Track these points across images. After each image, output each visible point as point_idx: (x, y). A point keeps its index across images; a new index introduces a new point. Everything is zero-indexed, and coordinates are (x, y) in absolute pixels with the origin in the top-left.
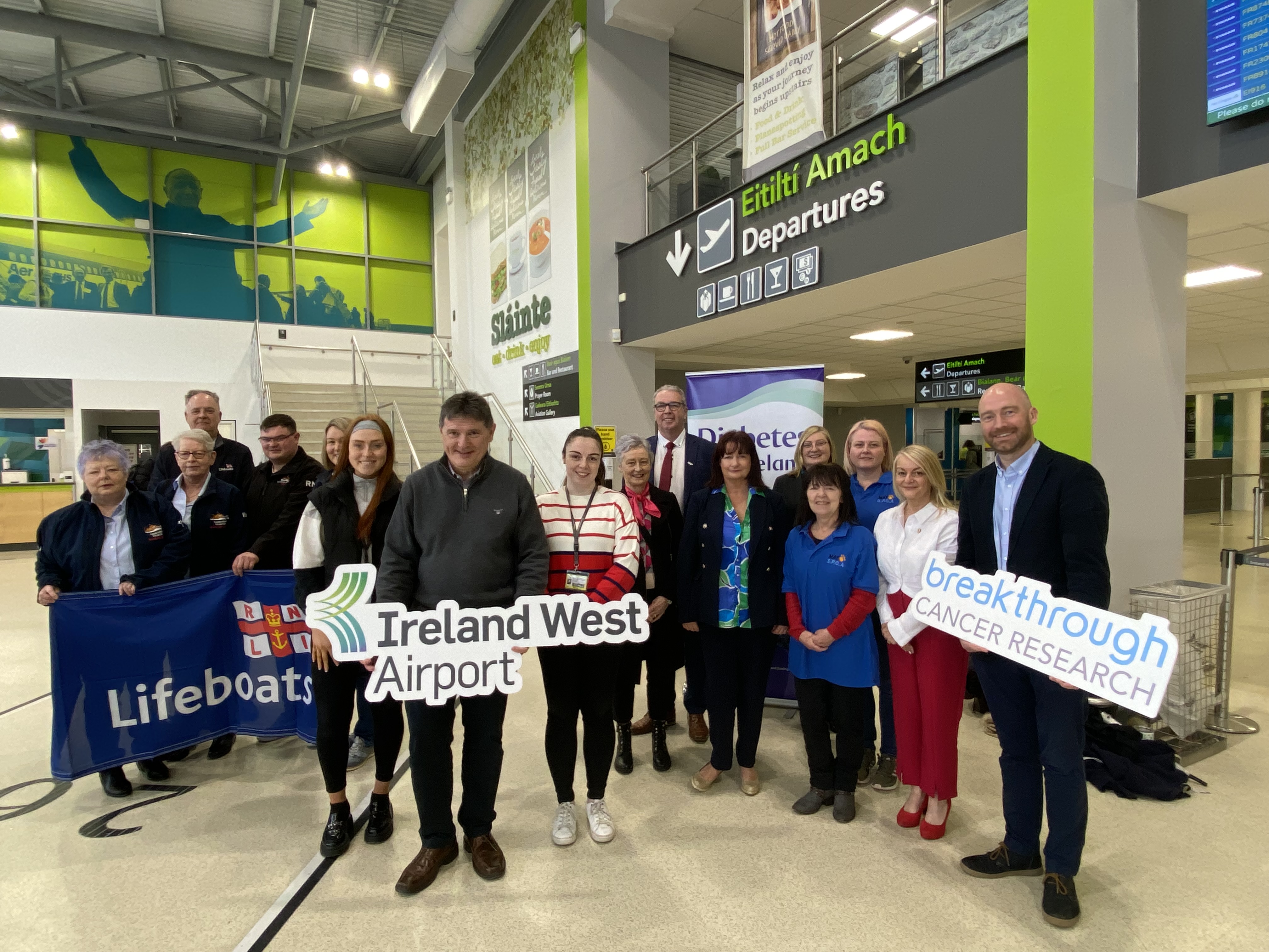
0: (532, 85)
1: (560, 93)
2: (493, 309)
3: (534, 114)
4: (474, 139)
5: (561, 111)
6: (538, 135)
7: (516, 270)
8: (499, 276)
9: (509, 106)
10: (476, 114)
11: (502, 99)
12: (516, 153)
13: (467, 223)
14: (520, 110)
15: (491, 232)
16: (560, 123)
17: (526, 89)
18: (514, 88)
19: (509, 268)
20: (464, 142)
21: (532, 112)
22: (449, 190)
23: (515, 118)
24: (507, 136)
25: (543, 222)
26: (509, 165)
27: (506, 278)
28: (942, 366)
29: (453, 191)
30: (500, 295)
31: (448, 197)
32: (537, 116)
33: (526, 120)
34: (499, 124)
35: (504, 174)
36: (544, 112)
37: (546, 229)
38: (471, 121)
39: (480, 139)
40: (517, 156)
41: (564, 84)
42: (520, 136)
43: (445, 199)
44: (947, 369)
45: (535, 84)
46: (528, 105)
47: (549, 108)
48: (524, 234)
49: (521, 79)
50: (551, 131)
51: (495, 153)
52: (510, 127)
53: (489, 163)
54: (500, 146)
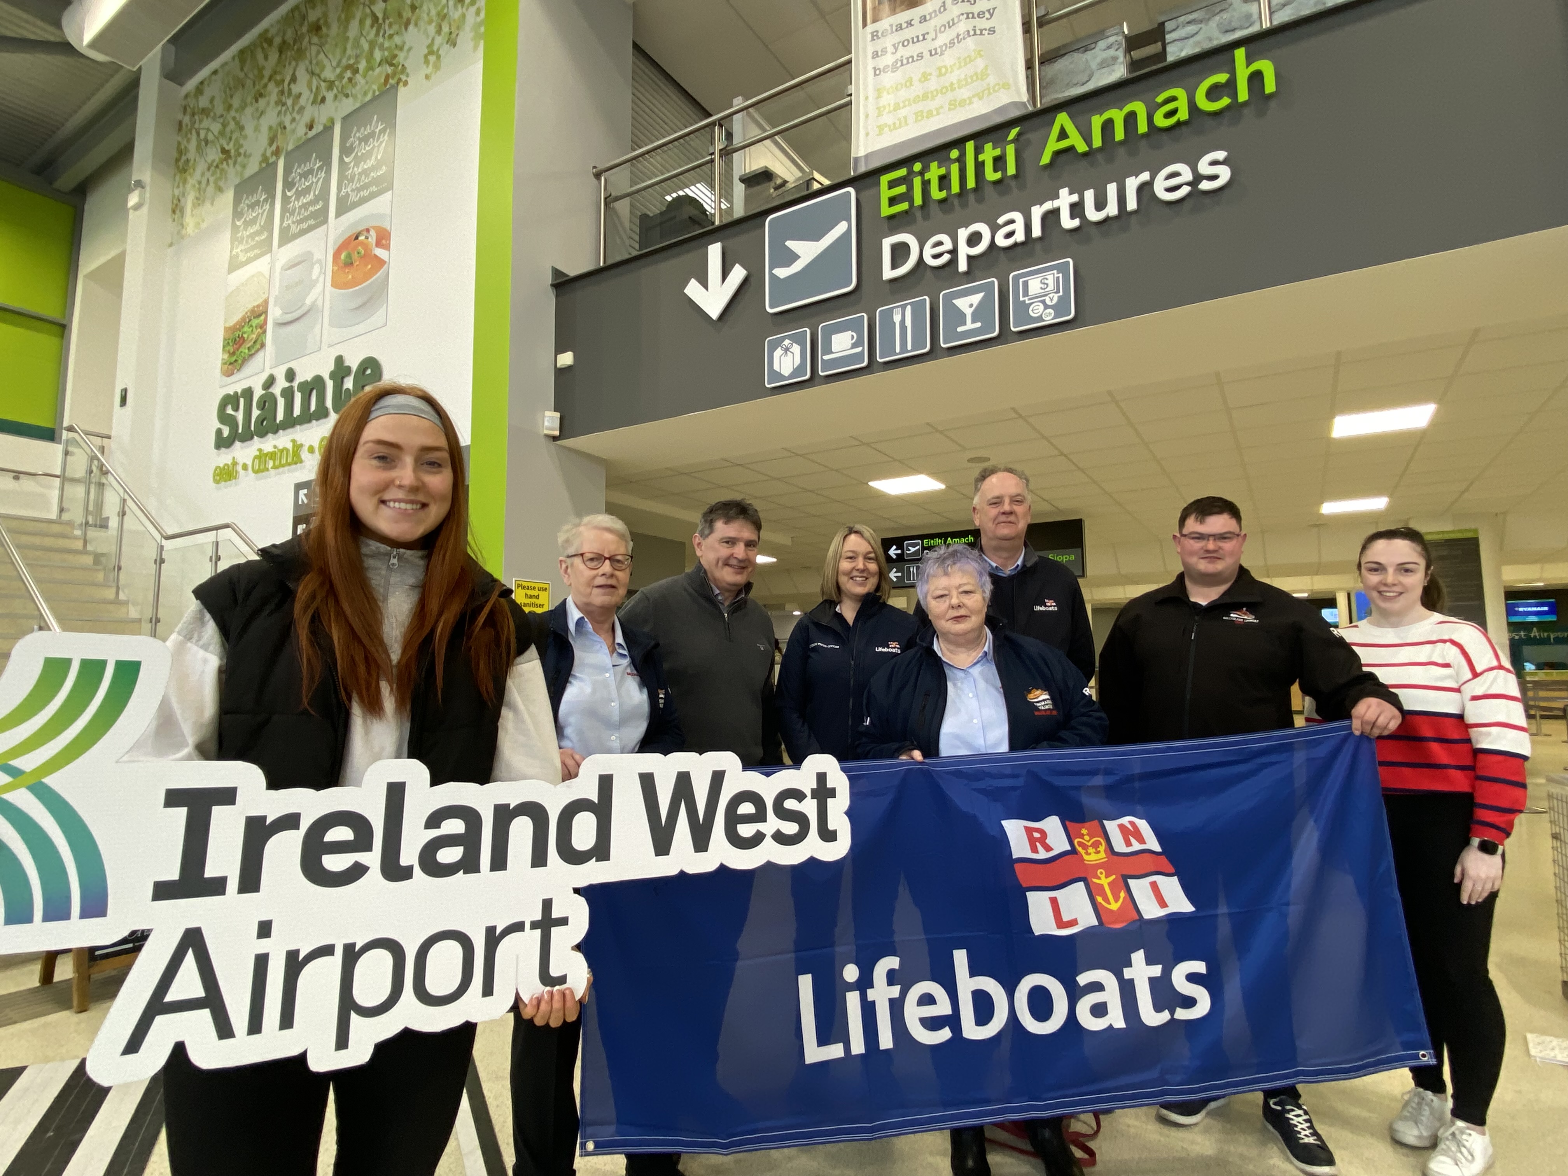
0: (362, 22)
1: (432, 29)
2: (221, 387)
3: (362, 65)
4: (205, 112)
5: (432, 58)
6: (369, 97)
7: (289, 317)
8: (246, 329)
9: (300, 54)
10: (215, 72)
11: (283, 48)
12: (311, 127)
13: (171, 245)
14: (326, 62)
15: (232, 258)
16: (427, 77)
17: (346, 28)
18: (316, 28)
19: (275, 313)
20: (180, 116)
21: (357, 62)
22: (139, 184)
23: (313, 73)
24: (289, 102)
25: (373, 233)
26: (290, 147)
27: (265, 332)
28: (918, 544)
29: (148, 188)
30: (245, 361)
31: (133, 199)
32: (370, 68)
33: (340, 77)
34: (271, 86)
35: (275, 164)
36: (390, 61)
37: (378, 244)
38: (202, 83)
39: (219, 109)
40: (311, 134)
41: (443, 17)
42: (323, 100)
43: (126, 201)
44: (924, 548)
45: (368, 22)
46: (349, 52)
47: (401, 56)
48: (318, 255)
49: (333, 17)
50: (402, 91)
51: (257, 129)
52: (300, 87)
53: (239, 146)
54: (271, 118)
